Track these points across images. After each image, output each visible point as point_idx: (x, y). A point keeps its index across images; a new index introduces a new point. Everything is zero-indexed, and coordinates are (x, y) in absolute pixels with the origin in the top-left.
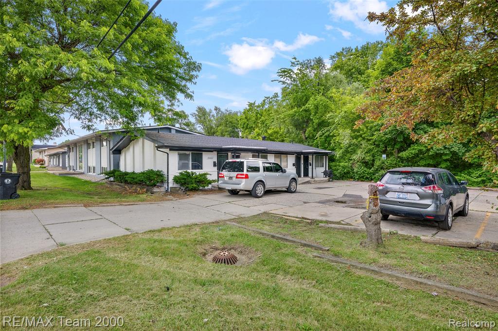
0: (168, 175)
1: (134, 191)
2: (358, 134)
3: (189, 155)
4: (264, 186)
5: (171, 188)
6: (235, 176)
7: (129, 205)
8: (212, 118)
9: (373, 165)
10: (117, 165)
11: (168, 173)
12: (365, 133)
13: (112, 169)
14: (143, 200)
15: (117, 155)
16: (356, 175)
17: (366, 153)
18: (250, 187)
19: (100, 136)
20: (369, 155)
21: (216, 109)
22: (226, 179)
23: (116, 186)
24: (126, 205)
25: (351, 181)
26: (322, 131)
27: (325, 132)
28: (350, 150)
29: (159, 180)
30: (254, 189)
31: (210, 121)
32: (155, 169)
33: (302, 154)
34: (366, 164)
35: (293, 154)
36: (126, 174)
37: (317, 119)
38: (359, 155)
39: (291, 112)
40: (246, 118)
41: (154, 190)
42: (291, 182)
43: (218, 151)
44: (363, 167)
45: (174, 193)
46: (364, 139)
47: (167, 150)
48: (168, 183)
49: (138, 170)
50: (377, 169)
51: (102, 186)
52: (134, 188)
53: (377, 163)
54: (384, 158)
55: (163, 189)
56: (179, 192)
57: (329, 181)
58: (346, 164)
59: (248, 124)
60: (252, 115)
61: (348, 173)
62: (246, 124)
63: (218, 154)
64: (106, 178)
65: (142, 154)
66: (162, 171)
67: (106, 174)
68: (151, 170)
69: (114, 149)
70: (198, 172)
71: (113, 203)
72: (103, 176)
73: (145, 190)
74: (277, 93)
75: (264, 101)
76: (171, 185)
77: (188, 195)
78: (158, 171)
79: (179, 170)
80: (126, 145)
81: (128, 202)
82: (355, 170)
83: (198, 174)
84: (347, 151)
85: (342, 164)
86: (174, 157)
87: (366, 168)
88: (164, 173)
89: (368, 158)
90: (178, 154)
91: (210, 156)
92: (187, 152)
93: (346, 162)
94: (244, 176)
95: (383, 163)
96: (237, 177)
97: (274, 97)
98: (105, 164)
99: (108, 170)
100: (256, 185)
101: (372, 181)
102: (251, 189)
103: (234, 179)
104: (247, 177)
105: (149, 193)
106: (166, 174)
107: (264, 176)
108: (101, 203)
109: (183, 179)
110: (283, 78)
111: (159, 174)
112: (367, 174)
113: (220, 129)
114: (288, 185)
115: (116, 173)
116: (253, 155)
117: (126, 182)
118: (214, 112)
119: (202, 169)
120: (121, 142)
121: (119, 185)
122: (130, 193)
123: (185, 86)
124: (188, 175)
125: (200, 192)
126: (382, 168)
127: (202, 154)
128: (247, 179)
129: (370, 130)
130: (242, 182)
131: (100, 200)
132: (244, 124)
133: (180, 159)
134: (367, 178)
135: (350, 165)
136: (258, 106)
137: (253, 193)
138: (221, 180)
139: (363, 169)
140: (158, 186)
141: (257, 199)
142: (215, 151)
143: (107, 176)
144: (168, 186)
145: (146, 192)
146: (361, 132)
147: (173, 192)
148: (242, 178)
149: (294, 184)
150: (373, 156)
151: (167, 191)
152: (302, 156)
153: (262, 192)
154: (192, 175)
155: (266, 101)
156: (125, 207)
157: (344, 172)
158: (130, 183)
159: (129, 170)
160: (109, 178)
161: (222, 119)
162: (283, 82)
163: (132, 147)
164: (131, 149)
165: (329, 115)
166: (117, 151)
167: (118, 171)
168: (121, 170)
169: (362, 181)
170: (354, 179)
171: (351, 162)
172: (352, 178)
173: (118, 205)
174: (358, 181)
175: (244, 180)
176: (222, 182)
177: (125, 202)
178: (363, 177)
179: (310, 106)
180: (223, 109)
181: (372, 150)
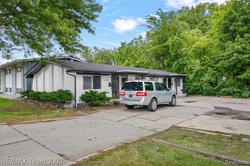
0: (75, 94)
1: (47, 107)
2: (204, 63)
3: (91, 77)
4: (157, 101)
5: (78, 104)
6: (136, 94)
7: (48, 121)
8: (92, 54)
9: (216, 85)
10: (30, 86)
11: (75, 92)
12: (209, 62)
13: (26, 90)
14: (59, 116)
15: (30, 79)
16: (204, 91)
17: (211, 76)
18: (147, 103)
19: (16, 64)
20: (213, 77)
21: (95, 48)
22: (126, 97)
23: (31, 103)
24: (46, 122)
25: (200, 96)
26: (177, 61)
27: (180, 62)
28: (199, 75)
29: (69, 98)
30: (150, 104)
31: (91, 56)
32: (64, 89)
33: (167, 77)
34: (211, 83)
35: (162, 77)
36: (39, 93)
37: (174, 52)
38: (206, 77)
39: (155, 48)
40: (120, 53)
41: (65, 107)
42: (172, 98)
43: (113, 75)
44: (209, 86)
45: (81, 108)
46: (209, 66)
47: (75, 74)
48: (75, 100)
49: (48, 90)
50: (219, 88)
51: (18, 103)
52: (47, 104)
53: (220, 83)
54: (224, 79)
55: (71, 106)
56: (86, 107)
57: (187, 96)
58: (197, 84)
59: (121, 57)
60: (124, 51)
61: (198, 90)
62: (120, 57)
63: (112, 76)
64: (22, 97)
65: (51, 78)
66: (70, 91)
67: (22, 93)
68: (61, 90)
69: (28, 74)
70: (99, 91)
71: (34, 120)
72: (19, 95)
73: (57, 106)
74: (141, 36)
75: (132, 41)
76: (78, 102)
77: (94, 110)
78: (67, 91)
79: (84, 89)
80: (37, 71)
81: (47, 118)
82: (204, 88)
83: (99, 93)
84: (196, 75)
85: (194, 84)
86: (80, 79)
87: (211, 86)
88: (72, 93)
89: (213, 80)
90: (84, 77)
91: (106, 79)
92: (90, 76)
93: (196, 83)
94: (144, 94)
95: (224, 83)
96: (137, 95)
97: (139, 39)
98: (20, 85)
99: (23, 90)
100: (151, 102)
101: (216, 96)
102: (148, 105)
103: (134, 97)
104: (146, 94)
105: (60, 108)
106: (74, 93)
107: (157, 94)
108: (22, 120)
109: (89, 97)
110: (149, 24)
111: (68, 93)
112: (212, 91)
113: (98, 62)
114: (171, 101)
115: (30, 93)
116: (136, 78)
117: (39, 99)
118: (93, 50)
119: (100, 88)
120: (34, 68)
121: (32, 102)
122: (44, 108)
123: (88, 23)
124: (93, 93)
125: (102, 107)
126: (223, 87)
127: (100, 77)
128: (146, 97)
129: (213, 60)
130: (142, 99)
131: (21, 117)
132: (119, 57)
133: (85, 81)
134: (213, 94)
135: (200, 85)
136: (129, 45)
137: (149, 108)
138: (121, 98)
139: (209, 88)
140: (67, 103)
141: (153, 113)
142: (111, 74)
143: (22, 95)
144: (75, 102)
145: (58, 108)
146: (206, 62)
147: (79, 107)
148: (142, 95)
149: (174, 99)
150: (216, 79)
151: (75, 107)
152: (167, 78)
153: (156, 107)
154: (95, 94)
155: (134, 41)
156: (46, 123)
157: (196, 90)
158: (43, 101)
159: (41, 90)
160: (24, 96)
161: (99, 55)
162: (149, 27)
163: (43, 72)
164: (42, 74)
165: (183, 49)
166: (31, 76)
167: (31, 91)
168: (34, 90)
169: (208, 96)
170: (203, 95)
171: (200, 82)
172: (200, 93)
173: (39, 122)
174: (205, 96)
175: (144, 97)
176: (122, 99)
177: (44, 118)
178: (209, 93)
179: (170, 43)
180: (100, 48)
181: (215, 74)
